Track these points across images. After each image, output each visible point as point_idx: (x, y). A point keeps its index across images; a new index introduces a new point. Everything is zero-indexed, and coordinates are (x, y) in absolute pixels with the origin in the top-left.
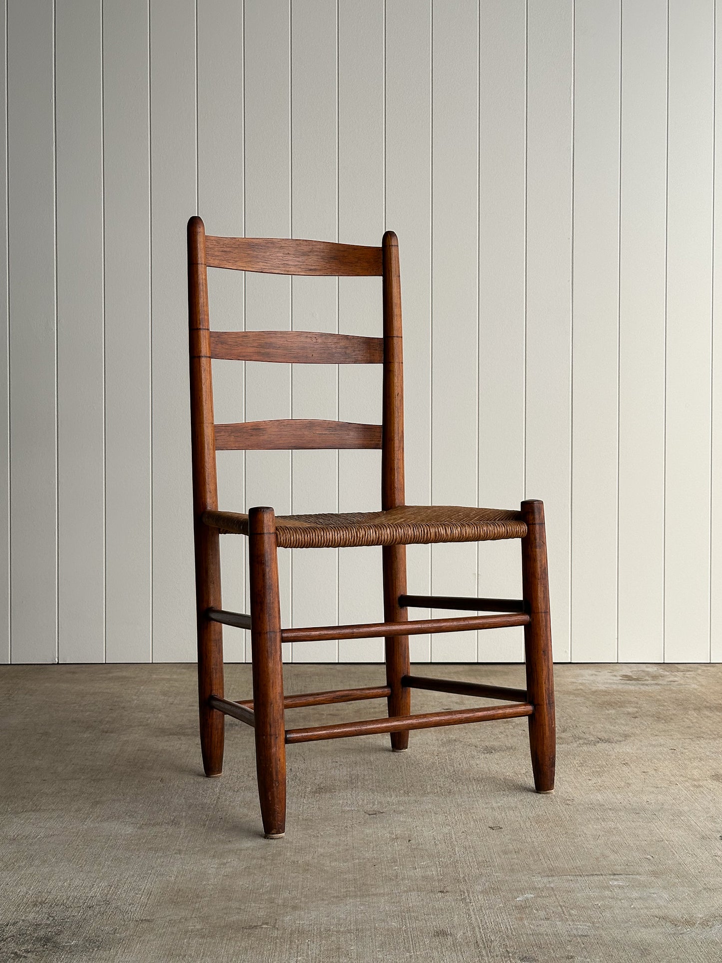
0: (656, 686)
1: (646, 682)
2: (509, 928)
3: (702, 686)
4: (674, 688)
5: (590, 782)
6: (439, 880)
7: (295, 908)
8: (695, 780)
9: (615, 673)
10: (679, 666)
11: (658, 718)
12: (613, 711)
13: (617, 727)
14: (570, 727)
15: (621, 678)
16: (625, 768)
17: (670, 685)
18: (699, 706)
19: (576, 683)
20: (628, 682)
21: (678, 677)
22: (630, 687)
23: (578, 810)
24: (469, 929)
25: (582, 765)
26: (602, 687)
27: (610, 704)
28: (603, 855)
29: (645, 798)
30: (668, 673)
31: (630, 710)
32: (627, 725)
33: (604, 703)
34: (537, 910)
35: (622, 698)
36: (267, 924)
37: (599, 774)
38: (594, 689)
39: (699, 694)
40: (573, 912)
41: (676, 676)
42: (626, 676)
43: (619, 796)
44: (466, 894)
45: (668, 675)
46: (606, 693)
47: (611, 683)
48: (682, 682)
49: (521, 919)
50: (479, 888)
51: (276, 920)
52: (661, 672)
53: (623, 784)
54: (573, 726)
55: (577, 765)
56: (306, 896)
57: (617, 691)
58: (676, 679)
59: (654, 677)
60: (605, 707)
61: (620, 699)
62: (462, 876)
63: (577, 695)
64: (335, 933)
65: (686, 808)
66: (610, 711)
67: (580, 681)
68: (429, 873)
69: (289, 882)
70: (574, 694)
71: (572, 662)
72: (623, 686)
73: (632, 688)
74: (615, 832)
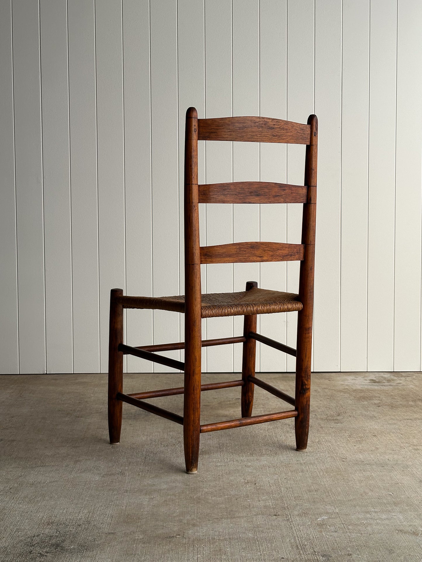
0: (389, 387)
1: (384, 384)
2: (314, 537)
3: (416, 386)
4: (400, 388)
5: (355, 447)
6: (274, 508)
7: (194, 525)
8: (414, 446)
9: (366, 378)
10: (403, 374)
11: (392, 407)
12: (366, 403)
13: (369, 412)
14: (342, 412)
15: (369, 381)
16: (375, 438)
17: (398, 385)
18: (415, 399)
19: (344, 384)
20: (374, 384)
21: (402, 381)
22: (375, 387)
23: (349, 465)
24: (292, 538)
25: (350, 437)
26: (359, 387)
27: (364, 398)
28: (364, 492)
29: (387, 457)
30: (396, 378)
31: (376, 402)
32: (374, 411)
33: (361, 397)
34: (329, 526)
35: (370, 394)
36: (179, 535)
37: (360, 442)
38: (354, 388)
39: (415, 391)
40: (350, 527)
41: (401, 380)
42: (373, 380)
43: (372, 456)
44: (289, 517)
45: (396, 379)
46: (362, 391)
47: (364, 385)
48: (404, 383)
49: (321, 532)
50: (296, 513)
51: (184, 533)
52: (392, 377)
53: (374, 448)
54: (344, 412)
55: (347, 437)
56: (199, 518)
57: (368, 390)
58: (401, 382)
59: (389, 381)
60: (362, 400)
61: (370, 395)
62: (286, 505)
63: (345, 393)
64: (218, 540)
65: (410, 463)
66: (364, 403)
67: (346, 384)
68: (267, 504)
69: (189, 509)
70: (343, 392)
71: (341, 371)
72: (371, 386)
73: (376, 387)
74: (371, 478)
